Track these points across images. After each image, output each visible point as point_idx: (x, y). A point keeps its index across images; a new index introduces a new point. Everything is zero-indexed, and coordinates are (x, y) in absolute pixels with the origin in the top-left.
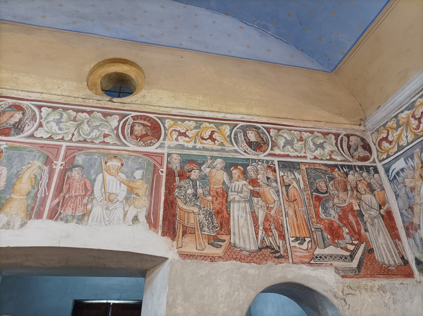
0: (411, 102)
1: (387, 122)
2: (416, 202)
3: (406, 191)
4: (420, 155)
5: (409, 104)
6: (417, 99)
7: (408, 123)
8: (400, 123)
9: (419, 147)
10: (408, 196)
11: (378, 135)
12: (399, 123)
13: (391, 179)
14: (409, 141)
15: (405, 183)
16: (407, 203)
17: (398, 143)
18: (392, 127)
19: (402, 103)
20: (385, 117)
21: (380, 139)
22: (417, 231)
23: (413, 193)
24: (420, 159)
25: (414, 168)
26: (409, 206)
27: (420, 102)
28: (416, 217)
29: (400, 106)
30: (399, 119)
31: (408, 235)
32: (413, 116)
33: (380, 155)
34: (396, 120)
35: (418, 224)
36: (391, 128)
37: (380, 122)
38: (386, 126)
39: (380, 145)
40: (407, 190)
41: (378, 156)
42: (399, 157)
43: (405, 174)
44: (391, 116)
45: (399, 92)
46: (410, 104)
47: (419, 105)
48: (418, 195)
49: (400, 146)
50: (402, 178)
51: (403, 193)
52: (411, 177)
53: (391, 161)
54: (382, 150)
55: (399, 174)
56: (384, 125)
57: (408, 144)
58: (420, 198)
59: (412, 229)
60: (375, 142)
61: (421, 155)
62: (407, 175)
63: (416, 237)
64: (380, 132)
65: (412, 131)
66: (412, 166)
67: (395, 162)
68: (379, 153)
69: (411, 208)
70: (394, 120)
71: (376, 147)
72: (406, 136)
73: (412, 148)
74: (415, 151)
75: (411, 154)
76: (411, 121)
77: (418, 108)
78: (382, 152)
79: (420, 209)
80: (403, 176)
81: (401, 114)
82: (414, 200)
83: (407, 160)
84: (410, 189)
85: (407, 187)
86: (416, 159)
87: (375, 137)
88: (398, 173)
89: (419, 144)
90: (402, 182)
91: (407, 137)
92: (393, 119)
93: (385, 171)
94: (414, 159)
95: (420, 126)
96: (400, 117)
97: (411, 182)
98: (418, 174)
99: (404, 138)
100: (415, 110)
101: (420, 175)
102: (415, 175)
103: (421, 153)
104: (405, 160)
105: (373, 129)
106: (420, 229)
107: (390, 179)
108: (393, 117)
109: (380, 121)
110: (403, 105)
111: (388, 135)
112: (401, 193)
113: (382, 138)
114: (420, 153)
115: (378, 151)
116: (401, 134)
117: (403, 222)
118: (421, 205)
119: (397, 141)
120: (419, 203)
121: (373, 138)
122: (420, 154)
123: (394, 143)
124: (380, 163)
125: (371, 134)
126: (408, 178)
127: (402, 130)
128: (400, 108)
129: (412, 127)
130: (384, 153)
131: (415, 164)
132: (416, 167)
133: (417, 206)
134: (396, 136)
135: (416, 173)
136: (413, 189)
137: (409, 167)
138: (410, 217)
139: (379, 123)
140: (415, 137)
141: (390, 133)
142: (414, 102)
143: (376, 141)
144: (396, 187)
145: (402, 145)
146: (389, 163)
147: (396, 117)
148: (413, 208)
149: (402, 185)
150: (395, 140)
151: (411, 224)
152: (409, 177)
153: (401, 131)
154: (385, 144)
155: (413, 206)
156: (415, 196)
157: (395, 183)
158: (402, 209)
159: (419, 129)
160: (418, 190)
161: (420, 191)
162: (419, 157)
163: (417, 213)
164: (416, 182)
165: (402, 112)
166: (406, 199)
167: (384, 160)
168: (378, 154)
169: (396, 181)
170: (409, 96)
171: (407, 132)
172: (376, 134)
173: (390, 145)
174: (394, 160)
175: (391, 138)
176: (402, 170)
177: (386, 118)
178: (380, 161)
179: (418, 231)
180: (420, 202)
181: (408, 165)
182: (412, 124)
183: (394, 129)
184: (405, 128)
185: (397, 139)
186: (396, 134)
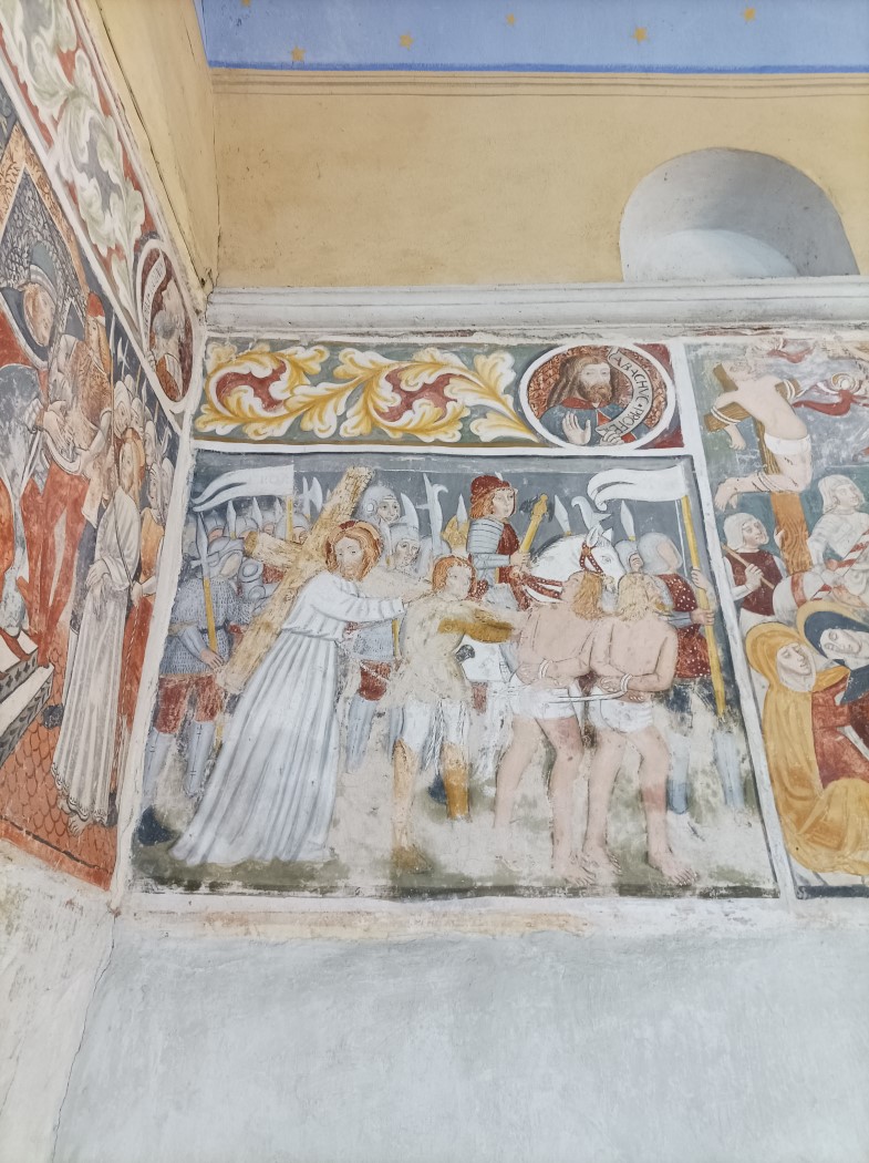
0: (404, 340)
1: (294, 343)
2: (267, 618)
3: (241, 569)
4: (361, 489)
5: (395, 340)
6: (427, 346)
7: (364, 387)
8: (339, 371)
9: (373, 464)
10: (240, 588)
11: (233, 356)
12: (334, 368)
13: (197, 509)
14: (342, 433)
15: (254, 545)
16: (222, 610)
17: (300, 419)
18: (301, 364)
19: (379, 326)
20: (298, 326)
21: (235, 374)
22: (213, 714)
23: (265, 585)
24: (356, 499)
25: (315, 515)
26: (227, 621)
27: (432, 357)
28: (237, 668)
29: (365, 330)
30: (341, 358)
31: (161, 719)
32: (394, 379)
33: (207, 415)
34: (327, 355)
35: (232, 691)
36: (295, 365)
37: (268, 328)
38: (283, 351)
39: (224, 386)
40: (249, 570)
41: (198, 414)
42: (281, 459)
43: (269, 516)
44: (317, 337)
45: (394, 292)
46: (399, 345)
47: (426, 363)
48: (285, 600)
49: (301, 430)
50: (250, 523)
51: (225, 572)
52: (289, 538)
53: (239, 454)
54: (224, 405)
55: (246, 507)
56: (276, 346)
57: (335, 439)
58: (288, 614)
59: (192, 703)
60: (209, 370)
61: (366, 489)
62: (276, 525)
63: (196, 736)
64: (248, 353)
65: (368, 413)
66: (313, 506)
67: (255, 466)
68: (206, 409)
69: (232, 632)
70: (320, 352)
71: (207, 384)
72: (340, 412)
73: (346, 457)
74: (350, 470)
75: (330, 470)
76: (377, 385)
77: (420, 368)
78: (217, 412)
79: (269, 648)
80: (260, 521)
81: (355, 350)
82: (258, 610)
83: (305, 480)
84: (260, 571)
85: (251, 560)
86: (344, 493)
87: (219, 358)
88: (241, 505)
89: (377, 457)
90: (245, 536)
91: (342, 418)
92: (321, 348)
93: (195, 474)
94: (335, 490)
95: (400, 415)
96: (349, 356)
97: (279, 551)
98: (321, 540)
99: (330, 418)
100: (407, 368)
101: (328, 545)
102: (309, 536)
103: (368, 485)
104: (298, 478)
105: (230, 330)
106: (232, 712)
107: (195, 505)
108: (323, 343)
109: (270, 324)
110: (377, 334)
111: (275, 376)
112: (215, 572)
113: (246, 372)
114: (367, 481)
115: (204, 399)
116: (325, 399)
117: (167, 666)
118: (278, 635)
119: (298, 410)
120: (274, 627)
121: (208, 352)
122: (364, 485)
123: (282, 411)
124: (193, 440)
125: (210, 340)
126: (273, 534)
127: (336, 394)
128: (362, 335)
129: (372, 400)
130: (227, 418)
131: (329, 507)
132: (325, 515)
133: (262, 633)
134: (304, 395)
135: (315, 532)
136: (271, 575)
137: (297, 505)
138: (209, 658)
139: (263, 325)
140: (371, 433)
141: (285, 376)
142: (417, 347)
143: (215, 371)
144: (204, 541)
145: (313, 431)
146: (229, 457)
147: (335, 347)
148: (239, 632)
149: (237, 545)
150: (292, 404)
151: (197, 684)
152: (280, 532)
153: (328, 393)
154: (246, 397)
155: (243, 628)
156: (269, 601)
157: (209, 528)
158: (183, 623)
159: (394, 420)
160: (295, 585)
161: (298, 590)
162: (355, 493)
163: (249, 657)
164: (297, 559)
165: (363, 348)
166: (222, 594)
167: (212, 437)
168: (203, 411)
169: (220, 523)
170: (414, 324)
171: (348, 405)
172: (229, 349)
173: (266, 408)
174: (252, 457)
175: (283, 391)
176: (268, 501)
177: (296, 330)
178: (196, 435)
179: (219, 716)
180: (282, 623)
181: (300, 497)
182: (378, 396)
183: (307, 375)
184: (348, 393)
185: (302, 408)
186: (305, 391)
